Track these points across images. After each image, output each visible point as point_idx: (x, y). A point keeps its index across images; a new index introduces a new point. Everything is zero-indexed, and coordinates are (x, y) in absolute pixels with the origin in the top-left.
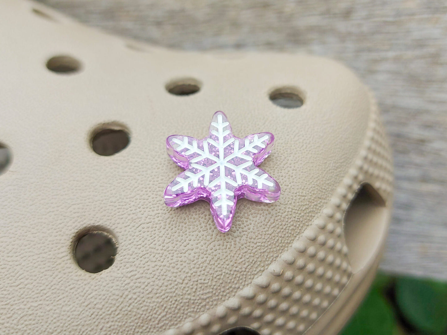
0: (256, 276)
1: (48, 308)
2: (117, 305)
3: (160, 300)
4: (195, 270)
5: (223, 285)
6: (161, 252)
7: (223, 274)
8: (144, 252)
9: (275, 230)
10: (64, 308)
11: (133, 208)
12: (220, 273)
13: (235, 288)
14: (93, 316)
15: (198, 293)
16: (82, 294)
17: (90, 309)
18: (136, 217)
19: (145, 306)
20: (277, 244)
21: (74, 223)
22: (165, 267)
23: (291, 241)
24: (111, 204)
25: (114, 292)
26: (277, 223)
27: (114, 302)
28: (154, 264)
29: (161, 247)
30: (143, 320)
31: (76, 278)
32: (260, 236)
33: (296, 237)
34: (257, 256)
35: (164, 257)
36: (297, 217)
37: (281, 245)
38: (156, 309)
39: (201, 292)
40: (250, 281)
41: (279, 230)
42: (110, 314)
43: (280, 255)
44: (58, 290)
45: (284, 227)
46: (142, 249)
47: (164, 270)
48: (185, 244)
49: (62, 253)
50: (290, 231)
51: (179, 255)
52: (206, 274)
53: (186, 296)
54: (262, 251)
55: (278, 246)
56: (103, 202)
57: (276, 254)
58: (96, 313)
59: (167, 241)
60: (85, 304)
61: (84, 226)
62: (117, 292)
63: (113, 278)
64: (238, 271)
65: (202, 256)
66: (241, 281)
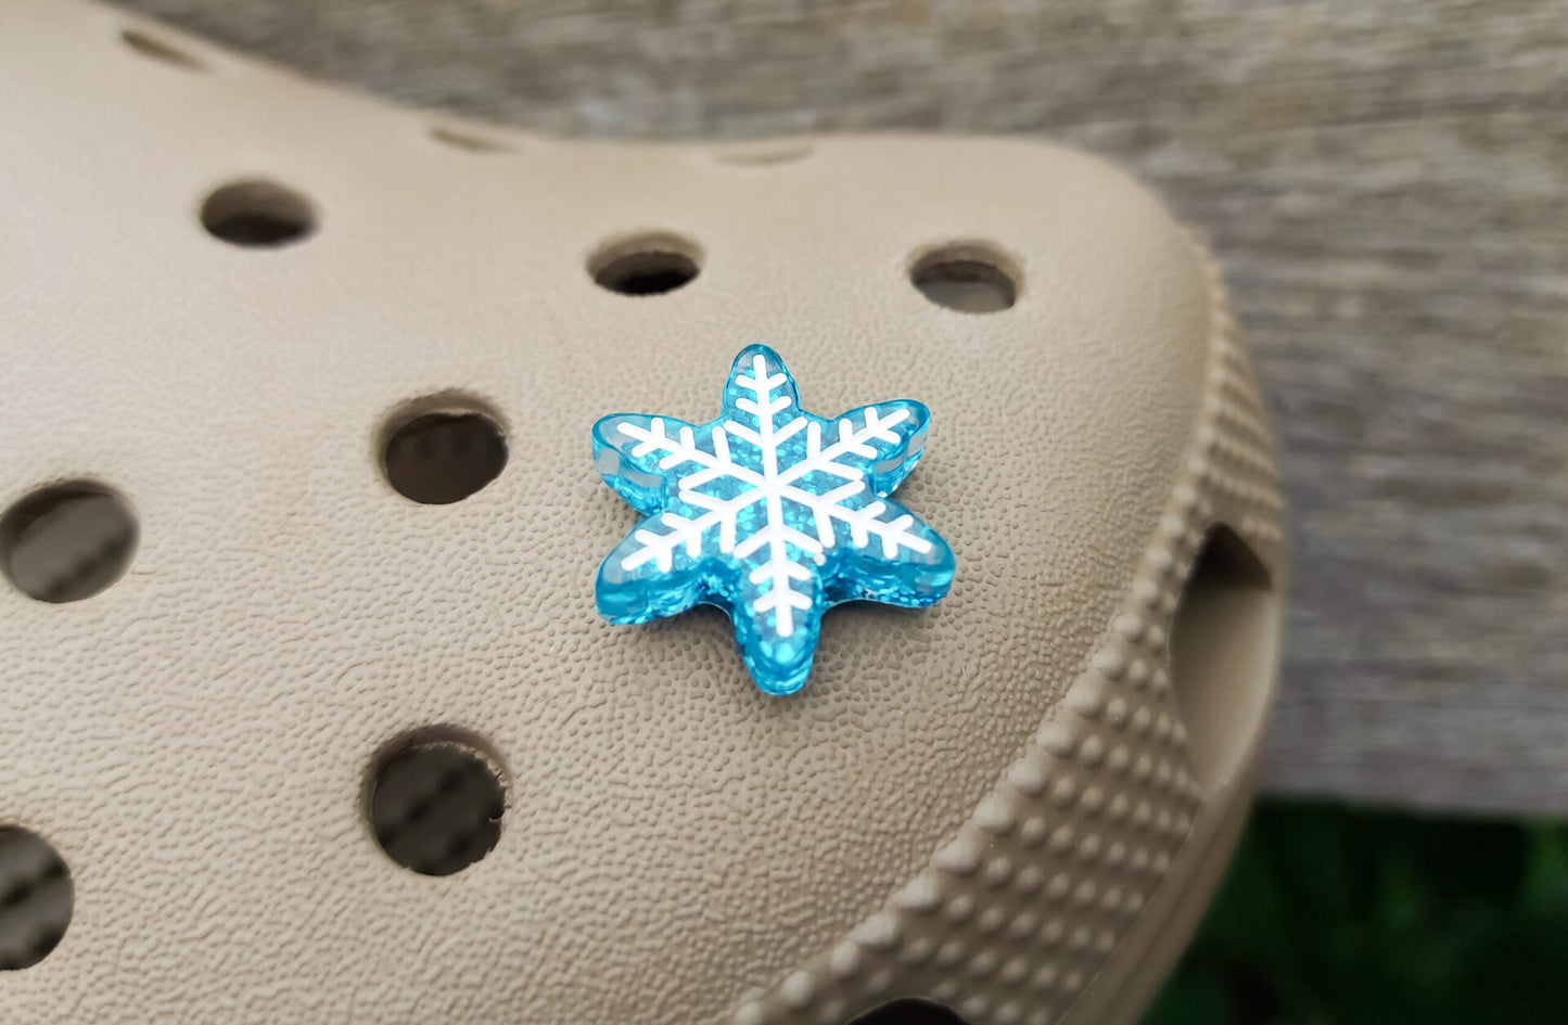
0: (940, 844)
1: (312, 1000)
2: (528, 969)
3: (658, 943)
4: (755, 841)
5: (845, 880)
6: (647, 793)
7: (844, 846)
8: (596, 799)
9: (984, 697)
10: (361, 996)
11: (545, 662)
12: (833, 843)
13: (881, 885)
14: (455, 1012)
15: (773, 911)
16: (415, 945)
17: (443, 989)
18: (556, 690)
19: (616, 964)
20: (993, 740)
21: (363, 723)
22: (667, 841)
23: (1031, 725)
24: (476, 654)
25: (513, 930)
26: (988, 674)
27: (516, 962)
28: (627, 834)
29: (644, 779)
30: (611, 1009)
31: (392, 897)
32: (940, 721)
33: (1043, 712)
34: (938, 782)
35: (656, 808)
36: (1042, 652)
37: (1004, 740)
38: (651, 972)
39: (782, 908)
40: (923, 859)
41: (994, 697)
42: (509, 1001)
43: (1003, 772)
44: (336, 938)
45: (1009, 687)
46: (588, 788)
47: (663, 850)
48: (717, 762)
49: (335, 821)
50: (1026, 696)
51: (704, 799)
52: (791, 849)
53: (737, 925)
54: (952, 763)
55: (995, 746)
56: (448, 651)
57: (991, 769)
58: (464, 1002)
59: (661, 757)
60: (428, 976)
61: (398, 729)
62: (523, 931)
63: (505, 887)
64: (886, 833)
65: (773, 795)
66: (897, 863)
